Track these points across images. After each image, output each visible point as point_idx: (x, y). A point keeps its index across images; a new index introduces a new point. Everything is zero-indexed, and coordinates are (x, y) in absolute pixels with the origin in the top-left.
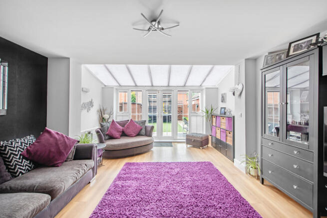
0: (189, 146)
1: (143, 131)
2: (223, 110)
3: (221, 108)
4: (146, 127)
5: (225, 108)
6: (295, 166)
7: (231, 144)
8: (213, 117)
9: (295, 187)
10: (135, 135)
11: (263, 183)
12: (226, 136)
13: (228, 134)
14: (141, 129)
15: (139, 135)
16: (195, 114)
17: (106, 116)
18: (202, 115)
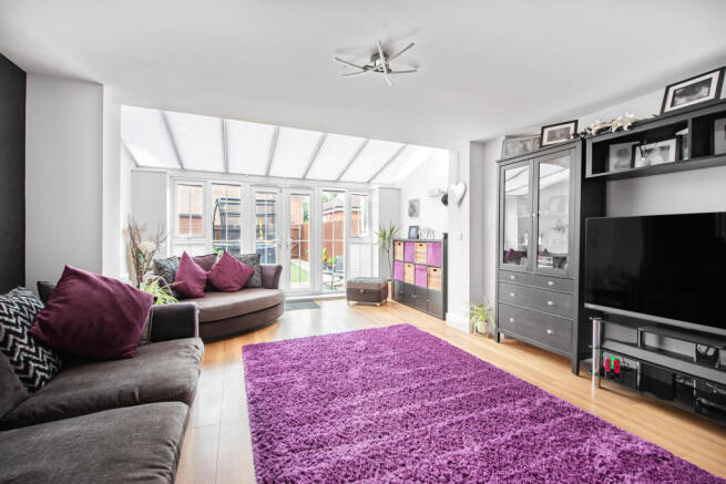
0: (352, 303)
1: (257, 278)
2: (413, 230)
3: (411, 227)
4: (261, 268)
5: (417, 227)
6: (550, 303)
7: (439, 288)
8: (397, 243)
9: (549, 332)
10: (239, 287)
11: (499, 341)
12: (429, 276)
13: (432, 272)
14: (253, 274)
15: (246, 286)
16: (357, 240)
17: (146, 245)
18: (368, 240)
